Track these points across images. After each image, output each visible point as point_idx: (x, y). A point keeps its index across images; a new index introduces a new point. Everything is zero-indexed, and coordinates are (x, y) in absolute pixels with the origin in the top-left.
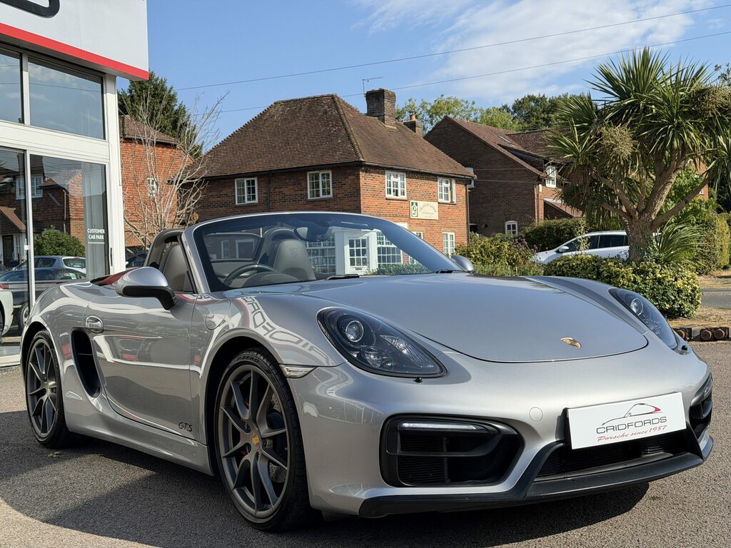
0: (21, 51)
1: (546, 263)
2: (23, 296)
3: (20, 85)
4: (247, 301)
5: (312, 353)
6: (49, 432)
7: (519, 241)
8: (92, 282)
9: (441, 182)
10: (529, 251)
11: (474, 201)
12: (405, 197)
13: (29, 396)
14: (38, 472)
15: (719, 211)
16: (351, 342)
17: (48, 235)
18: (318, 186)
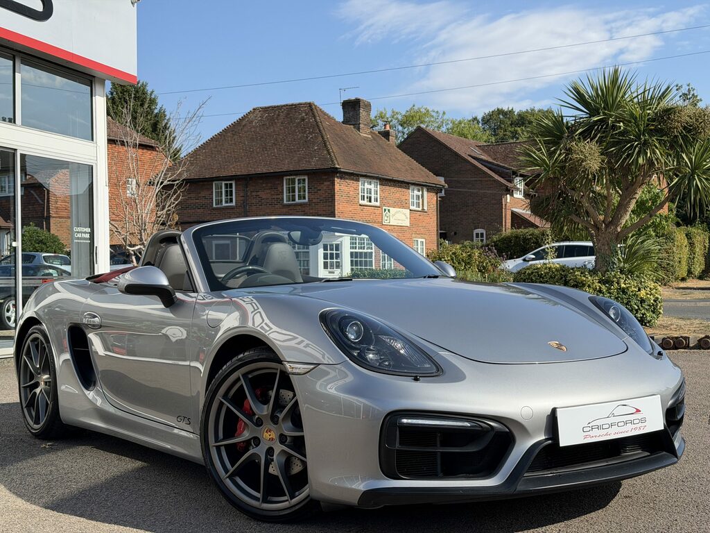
0: (14, 53)
1: (515, 271)
2: (10, 291)
3: (12, 86)
4: (244, 301)
5: (308, 350)
6: (42, 424)
7: (489, 249)
8: (88, 279)
9: (413, 190)
10: (498, 259)
11: (445, 209)
12: (378, 204)
13: (22, 389)
14: (31, 462)
15: (678, 225)
16: (352, 342)
17: (29, 232)
18: (294, 191)
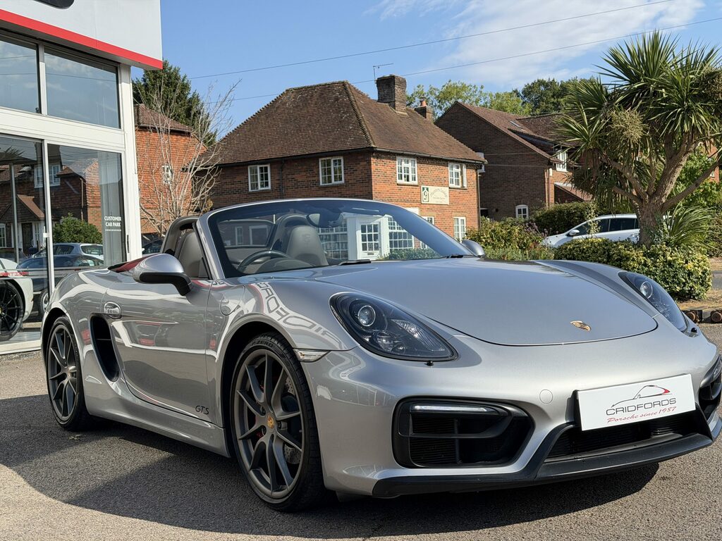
0: (37, 42)
1: (556, 247)
2: (43, 283)
3: (36, 75)
4: (260, 287)
5: (325, 337)
6: (70, 415)
7: (530, 225)
8: (110, 269)
9: (452, 167)
10: (539, 235)
11: (485, 186)
12: (416, 183)
13: (50, 382)
14: (59, 454)
16: (362, 326)
17: (67, 223)
18: (329, 172)
